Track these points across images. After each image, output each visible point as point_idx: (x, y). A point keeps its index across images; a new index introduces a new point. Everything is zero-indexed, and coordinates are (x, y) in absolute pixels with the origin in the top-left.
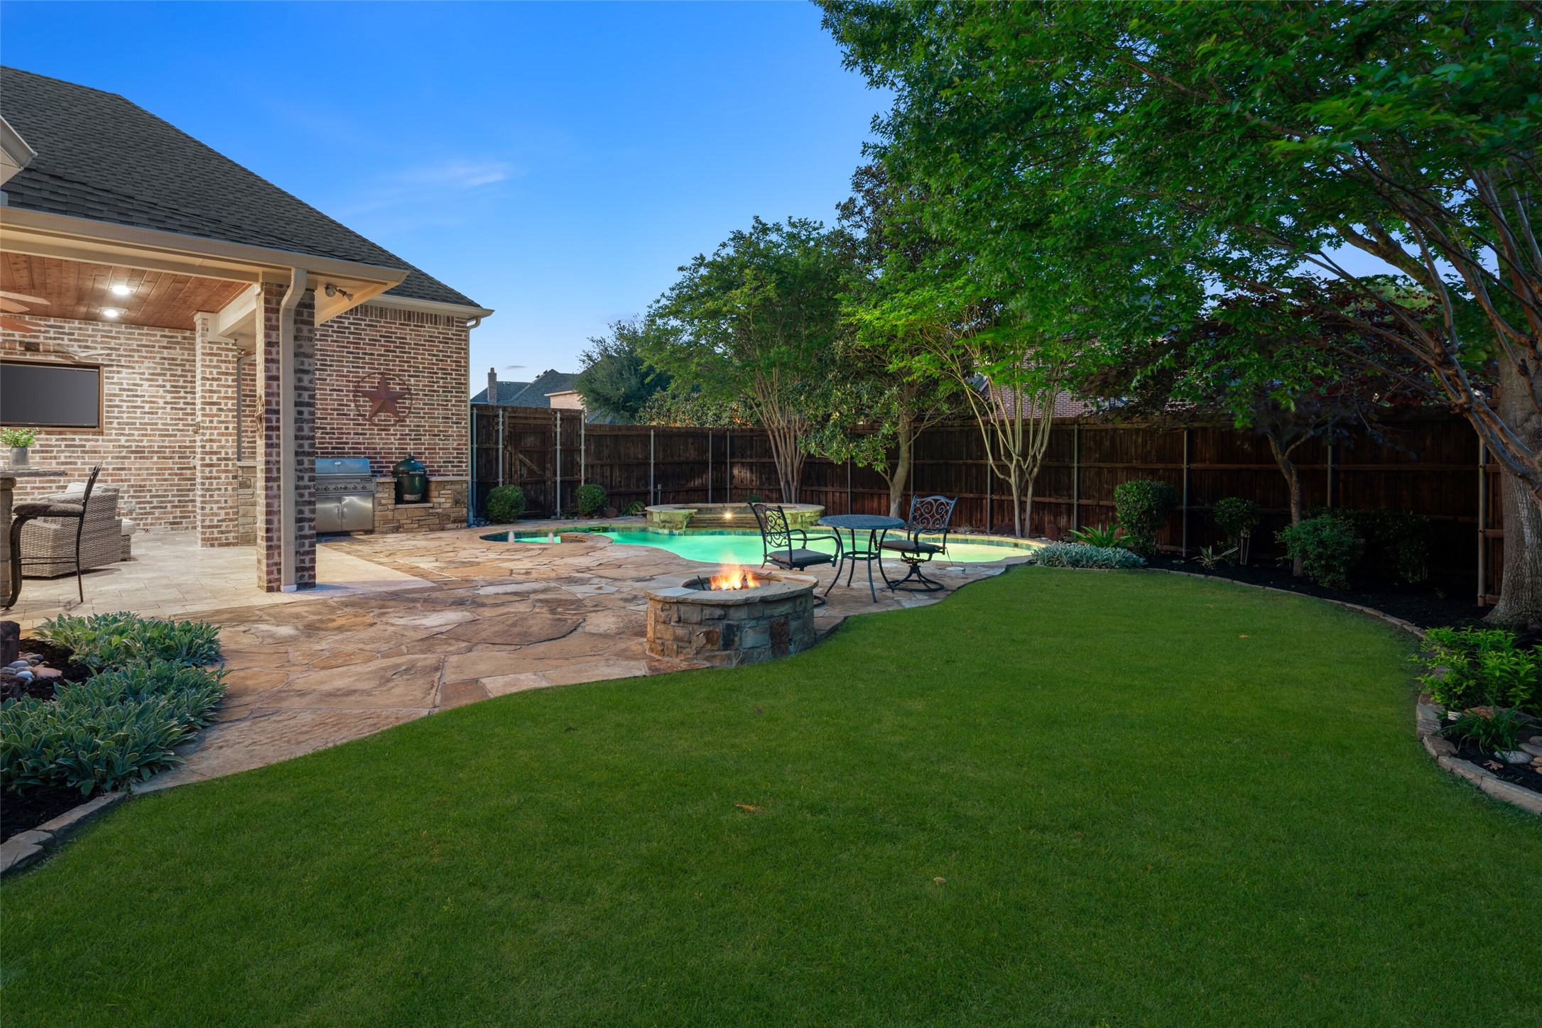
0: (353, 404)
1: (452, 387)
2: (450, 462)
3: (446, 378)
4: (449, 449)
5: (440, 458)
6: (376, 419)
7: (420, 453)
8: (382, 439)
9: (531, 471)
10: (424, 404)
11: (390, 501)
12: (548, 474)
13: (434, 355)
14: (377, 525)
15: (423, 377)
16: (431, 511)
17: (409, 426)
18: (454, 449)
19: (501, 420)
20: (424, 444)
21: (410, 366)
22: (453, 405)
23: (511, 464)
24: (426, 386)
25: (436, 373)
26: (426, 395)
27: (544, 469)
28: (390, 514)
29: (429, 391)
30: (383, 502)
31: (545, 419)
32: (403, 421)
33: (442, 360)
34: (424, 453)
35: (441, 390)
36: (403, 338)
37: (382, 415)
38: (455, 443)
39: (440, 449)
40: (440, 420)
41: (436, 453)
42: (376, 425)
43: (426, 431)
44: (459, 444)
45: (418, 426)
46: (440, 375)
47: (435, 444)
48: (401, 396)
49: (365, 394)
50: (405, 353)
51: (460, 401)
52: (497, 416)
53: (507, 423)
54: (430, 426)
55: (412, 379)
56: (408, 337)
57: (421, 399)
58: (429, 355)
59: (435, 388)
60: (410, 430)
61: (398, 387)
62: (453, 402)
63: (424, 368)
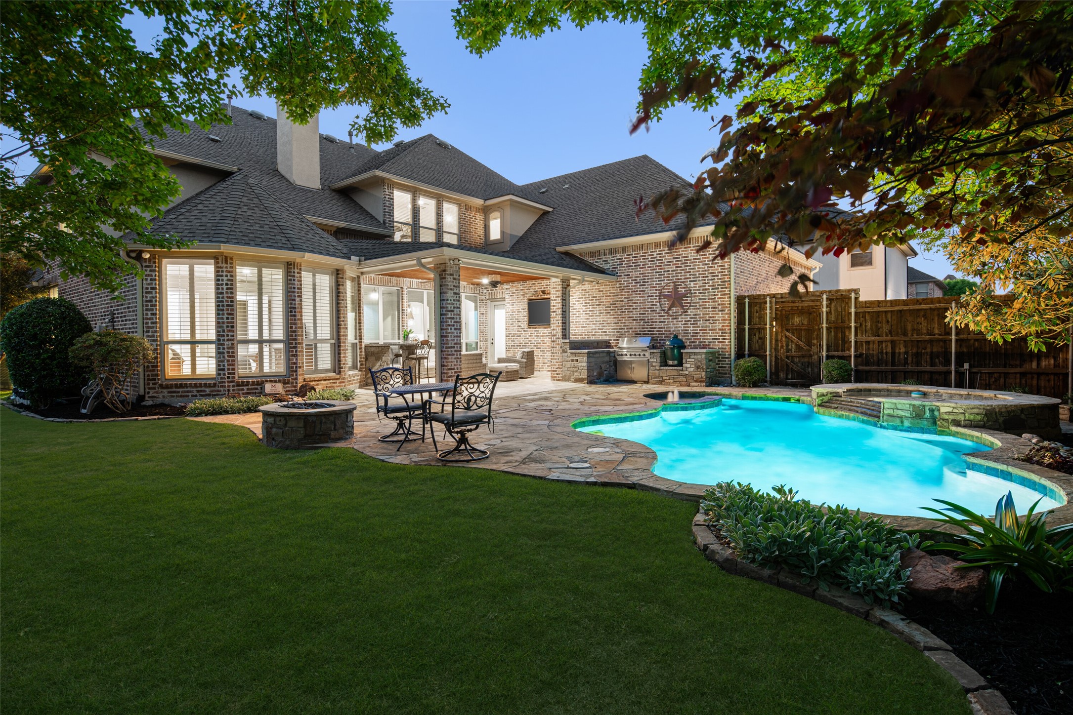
0: (658, 304)
1: (718, 285)
2: (717, 339)
3: (714, 279)
4: (716, 330)
5: (710, 336)
6: (671, 312)
7: (696, 333)
8: (674, 324)
9: (798, 347)
10: (700, 299)
11: (657, 364)
12: (814, 349)
13: (706, 264)
14: (650, 378)
15: (699, 280)
16: (681, 372)
17: (690, 315)
18: (719, 330)
19: (768, 305)
20: (699, 327)
21: (690, 275)
22: (719, 298)
23: (776, 340)
24: (701, 287)
25: (707, 277)
26: (700, 293)
27: (810, 344)
28: (657, 372)
29: (703, 290)
30: (654, 364)
31: (813, 301)
32: (686, 312)
33: (711, 267)
34: (699, 333)
35: (710, 288)
36: (686, 257)
37: (674, 309)
38: (721, 325)
39: (710, 330)
40: (710, 310)
41: (707, 333)
42: (671, 316)
43: (700, 318)
44: (723, 326)
45: (695, 315)
46: (710, 278)
47: (706, 327)
48: (685, 295)
49: (666, 296)
50: (687, 266)
51: (724, 295)
52: (766, 303)
53: (774, 307)
54: (703, 314)
55: (692, 283)
56: (689, 255)
57: (697, 296)
58: (703, 265)
59: (707, 287)
60: (691, 318)
61: (683, 290)
62: (719, 296)
63: (699, 274)
